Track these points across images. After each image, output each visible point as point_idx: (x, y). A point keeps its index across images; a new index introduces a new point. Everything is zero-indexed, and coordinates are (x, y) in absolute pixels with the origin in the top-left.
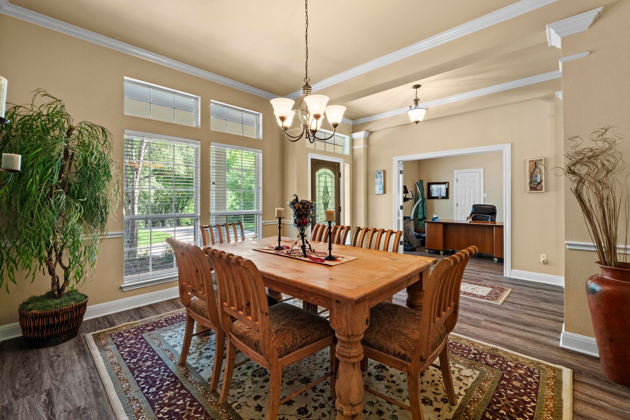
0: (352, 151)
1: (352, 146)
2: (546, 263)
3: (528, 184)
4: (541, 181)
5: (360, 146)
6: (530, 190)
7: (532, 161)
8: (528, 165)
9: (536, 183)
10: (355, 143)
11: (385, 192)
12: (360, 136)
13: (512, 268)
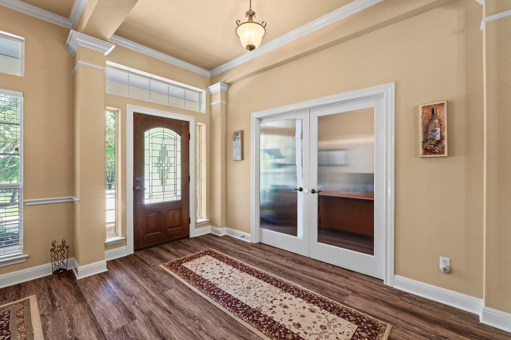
0: (210, 108)
1: (211, 102)
2: (449, 271)
3: (421, 144)
4: (442, 138)
5: (217, 102)
6: (424, 154)
7: (427, 107)
8: (420, 114)
9: (434, 142)
10: (213, 98)
11: (242, 158)
12: (216, 88)
13: (395, 273)
